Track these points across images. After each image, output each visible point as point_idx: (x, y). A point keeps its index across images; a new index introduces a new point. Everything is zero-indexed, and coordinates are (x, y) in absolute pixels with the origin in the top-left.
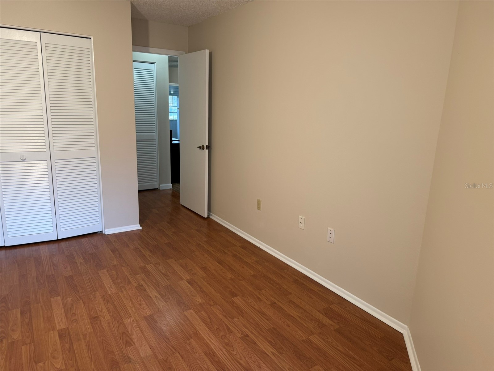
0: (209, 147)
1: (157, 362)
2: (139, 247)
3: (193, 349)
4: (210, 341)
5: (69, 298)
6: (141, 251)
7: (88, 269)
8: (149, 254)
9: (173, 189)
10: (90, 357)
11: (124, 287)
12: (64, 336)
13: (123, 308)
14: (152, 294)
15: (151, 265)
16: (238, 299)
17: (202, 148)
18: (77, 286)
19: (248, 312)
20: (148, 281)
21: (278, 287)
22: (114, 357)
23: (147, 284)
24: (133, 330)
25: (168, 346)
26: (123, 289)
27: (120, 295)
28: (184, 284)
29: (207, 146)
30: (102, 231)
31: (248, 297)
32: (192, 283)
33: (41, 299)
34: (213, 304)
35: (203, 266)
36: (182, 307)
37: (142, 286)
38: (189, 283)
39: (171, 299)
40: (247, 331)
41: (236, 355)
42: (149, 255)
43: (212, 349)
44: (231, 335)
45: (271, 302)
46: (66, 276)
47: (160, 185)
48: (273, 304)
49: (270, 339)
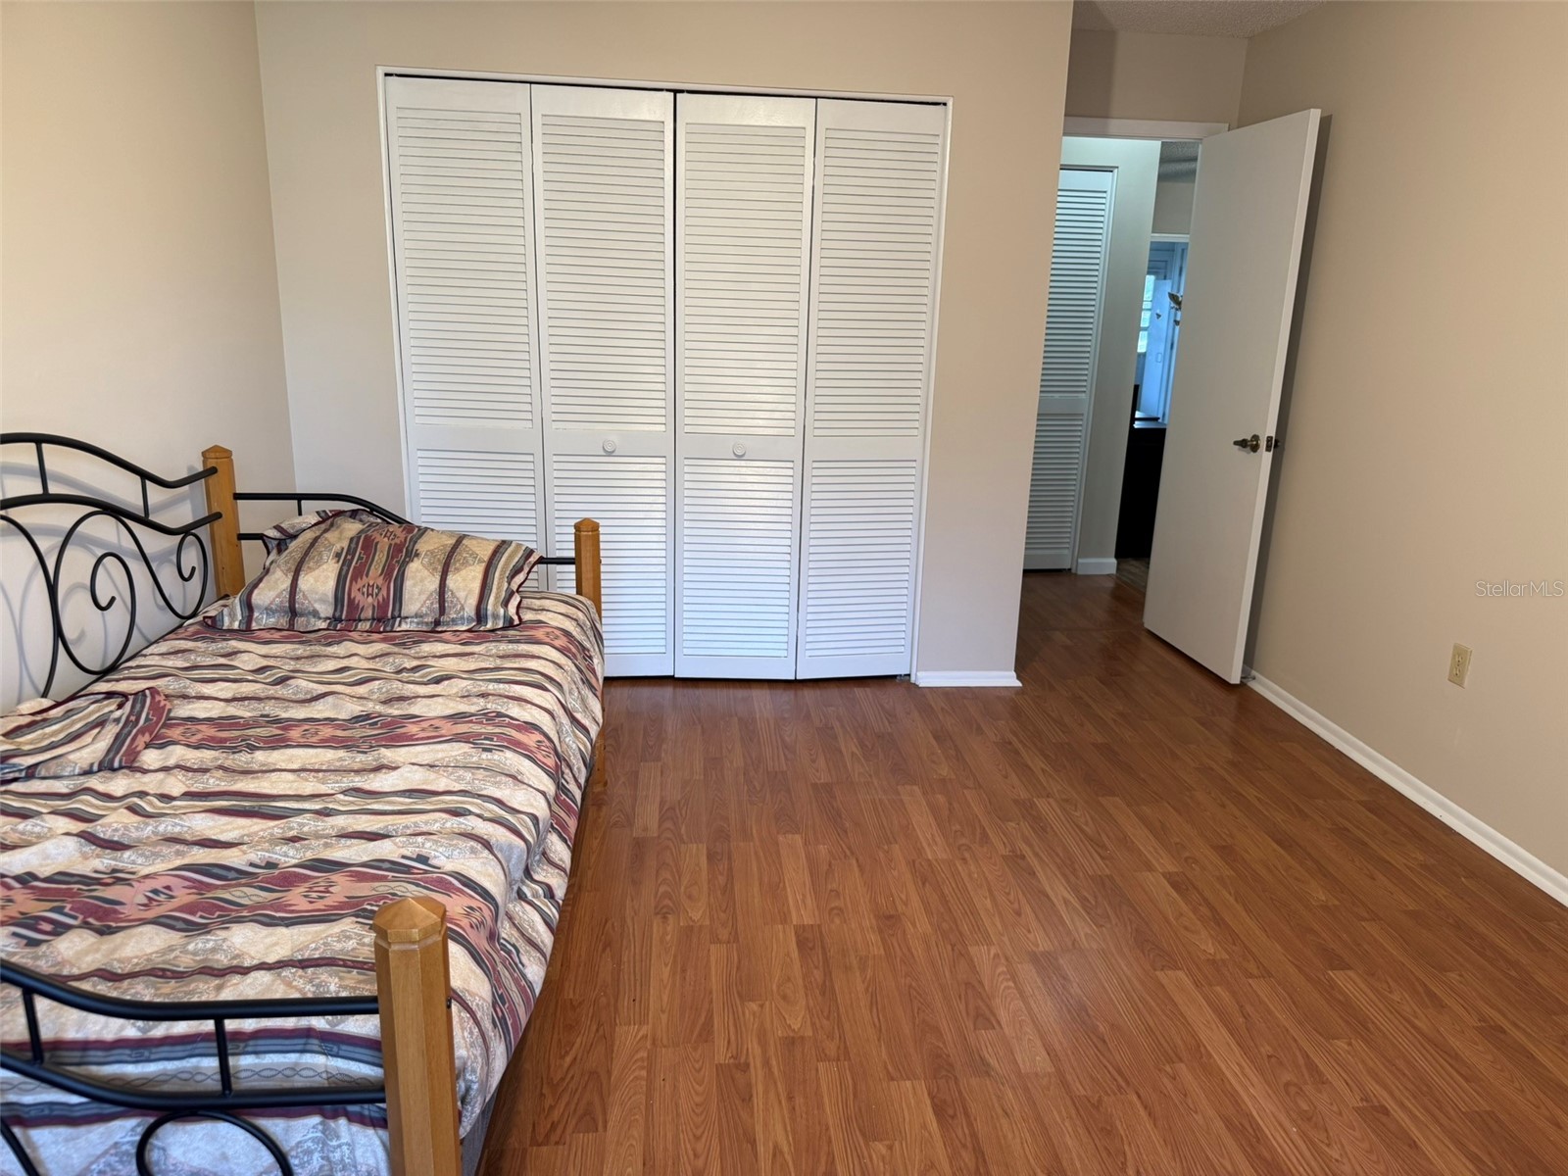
0: (1277, 445)
1: (1069, 1103)
2: (1014, 740)
3: (1185, 1095)
4: (1246, 1089)
5: (824, 844)
6: (1017, 752)
7: (870, 776)
8: (1043, 766)
9: (1117, 577)
10: (878, 1025)
11: (970, 848)
12: (811, 945)
13: (966, 908)
14: (1052, 889)
15: (1051, 800)
16: (1349, 977)
17: (1250, 445)
18: (843, 816)
19: (1387, 1033)
20: (1040, 848)
21: (1513, 973)
22: (942, 1046)
23: (1036, 855)
24: (995, 982)
25: (1101, 1062)
26: (967, 855)
27: (960, 868)
28: (1157, 886)
29: (1269, 439)
30: (909, 675)
31: (1389, 980)
32: (1184, 887)
33: (754, 831)
34: (1256, 972)
35: (1224, 844)
36: (1151, 956)
37: (1023, 857)
38: (1175, 886)
39: (1114, 922)
40: (1385, 1094)
41: (1337, 1161)
42: (1043, 770)
43: (1249, 1116)
44: (1320, 1092)
45: (1482, 1019)
46: (816, 784)
47: (1080, 561)
48: (1492, 1032)
49: (1473, 1149)
